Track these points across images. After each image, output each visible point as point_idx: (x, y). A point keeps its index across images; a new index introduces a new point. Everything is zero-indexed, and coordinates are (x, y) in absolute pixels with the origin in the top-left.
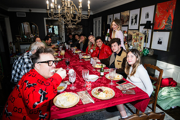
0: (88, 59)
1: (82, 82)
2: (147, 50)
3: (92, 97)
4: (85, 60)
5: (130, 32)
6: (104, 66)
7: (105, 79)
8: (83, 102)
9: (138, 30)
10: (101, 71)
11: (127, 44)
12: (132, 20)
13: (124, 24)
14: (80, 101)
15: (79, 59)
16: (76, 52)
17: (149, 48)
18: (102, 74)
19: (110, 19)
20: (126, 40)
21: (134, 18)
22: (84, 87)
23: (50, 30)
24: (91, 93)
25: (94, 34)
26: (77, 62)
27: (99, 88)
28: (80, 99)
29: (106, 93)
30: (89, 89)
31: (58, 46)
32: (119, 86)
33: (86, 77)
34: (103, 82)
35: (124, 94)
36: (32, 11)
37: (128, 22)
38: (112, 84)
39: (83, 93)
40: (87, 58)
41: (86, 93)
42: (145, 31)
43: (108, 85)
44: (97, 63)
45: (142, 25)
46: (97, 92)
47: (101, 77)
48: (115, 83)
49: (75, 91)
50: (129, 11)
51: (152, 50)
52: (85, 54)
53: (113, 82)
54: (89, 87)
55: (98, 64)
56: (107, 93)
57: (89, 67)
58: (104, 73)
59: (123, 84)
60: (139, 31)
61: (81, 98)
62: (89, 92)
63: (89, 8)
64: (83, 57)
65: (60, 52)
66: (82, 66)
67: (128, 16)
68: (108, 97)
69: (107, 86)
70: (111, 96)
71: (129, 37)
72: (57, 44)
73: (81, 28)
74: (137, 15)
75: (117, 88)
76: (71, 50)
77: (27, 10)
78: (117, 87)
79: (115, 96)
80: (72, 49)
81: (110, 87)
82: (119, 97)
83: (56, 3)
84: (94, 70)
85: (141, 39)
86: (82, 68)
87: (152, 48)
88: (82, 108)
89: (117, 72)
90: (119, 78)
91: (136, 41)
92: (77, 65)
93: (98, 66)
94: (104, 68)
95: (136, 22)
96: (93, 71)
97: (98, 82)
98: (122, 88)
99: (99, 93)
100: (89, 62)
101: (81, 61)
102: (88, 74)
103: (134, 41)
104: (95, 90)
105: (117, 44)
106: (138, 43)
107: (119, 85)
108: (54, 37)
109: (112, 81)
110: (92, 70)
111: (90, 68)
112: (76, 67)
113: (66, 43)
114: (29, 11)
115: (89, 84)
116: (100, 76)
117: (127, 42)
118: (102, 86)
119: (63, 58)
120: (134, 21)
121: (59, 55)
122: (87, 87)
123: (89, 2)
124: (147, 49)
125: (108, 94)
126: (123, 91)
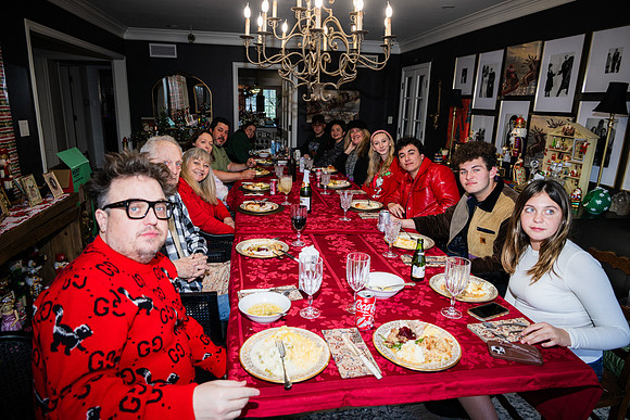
0: (372, 214)
1: (343, 295)
2: (602, 195)
3: (376, 354)
4: (361, 215)
5: (538, 123)
6: (428, 243)
7: (426, 294)
8: (341, 370)
9: (574, 114)
10: (415, 262)
11: (522, 165)
12: (551, 75)
13: (517, 92)
14: (332, 366)
15: (341, 212)
16: (331, 185)
17: (612, 185)
18: (419, 272)
19: (465, 71)
20: (519, 152)
21: (557, 68)
22: (348, 314)
23: (251, 104)
24: (371, 340)
25: (400, 124)
26: (330, 221)
27: (403, 323)
28: (332, 358)
29: (429, 348)
30: (365, 325)
31: (272, 160)
32: (481, 325)
33: (357, 278)
34: (419, 303)
35: (495, 358)
36: (196, 41)
37: (533, 83)
38: (452, 313)
39: (344, 335)
40: (369, 208)
41: (354, 340)
42: (602, 122)
43: (438, 317)
44: (404, 230)
45: (589, 97)
46: (396, 340)
47: (413, 284)
48: (465, 313)
49: (315, 326)
50: (540, 42)
51: (624, 195)
52: (362, 192)
53: (455, 306)
54: (367, 318)
55: (405, 235)
56: (433, 346)
57: (372, 244)
58: (427, 268)
59: (494, 317)
60: (574, 121)
61: (335, 351)
62: (367, 335)
63: (388, 33)
64: (354, 204)
65: (276, 183)
66: (350, 236)
67: (535, 62)
68: (433, 362)
69: (432, 321)
70: (443, 360)
71: (532, 139)
72: (270, 151)
73: (356, 99)
74: (572, 58)
75: (470, 334)
76: (316, 176)
77: (180, 36)
78: (470, 327)
79: (459, 362)
80: (319, 174)
81: (446, 324)
82: (477, 367)
83: (274, 16)
84: (390, 255)
85: (583, 150)
86: (349, 243)
87: (623, 188)
88: (336, 391)
89: (474, 272)
90: (480, 292)
91: (561, 156)
92: (332, 233)
93: (406, 242)
94: (428, 252)
95: (565, 85)
96: (387, 259)
97: (402, 300)
98: (489, 335)
99: (401, 342)
100: (374, 223)
101: (345, 219)
102: (367, 268)
103: (553, 158)
104: (387, 331)
105: (484, 165)
106: (567, 164)
107: (479, 322)
108: (261, 127)
109: (452, 302)
110: (381, 253)
111: (375, 248)
112: (327, 238)
113: (298, 152)
114: (187, 41)
115: (367, 308)
116: (408, 278)
117: (522, 157)
118: (414, 318)
119: (286, 203)
120: (558, 80)
121: (273, 193)
122: (361, 315)
123: (389, 12)
124: (605, 191)
125: (434, 352)
126: (493, 348)
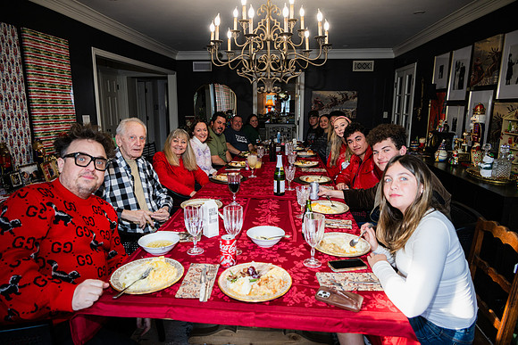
5: (499, 109)
11: (478, 148)
12: (511, 65)
13: (483, 83)
21: (516, 58)
24: (222, 272)
27: (251, 264)
32: (330, 274)
37: (496, 73)
48: (324, 264)
50: (501, 35)
54: (226, 257)
66: (281, 202)
67: (497, 53)
70: (266, 295)
73: (354, 98)
82: (296, 305)
91: (516, 139)
101: (290, 190)
105: (393, 145)
107: (330, 271)
109: (313, 254)
110: (295, 215)
112: (261, 201)
115: (225, 247)
125: (262, 287)
126: (321, 292)
